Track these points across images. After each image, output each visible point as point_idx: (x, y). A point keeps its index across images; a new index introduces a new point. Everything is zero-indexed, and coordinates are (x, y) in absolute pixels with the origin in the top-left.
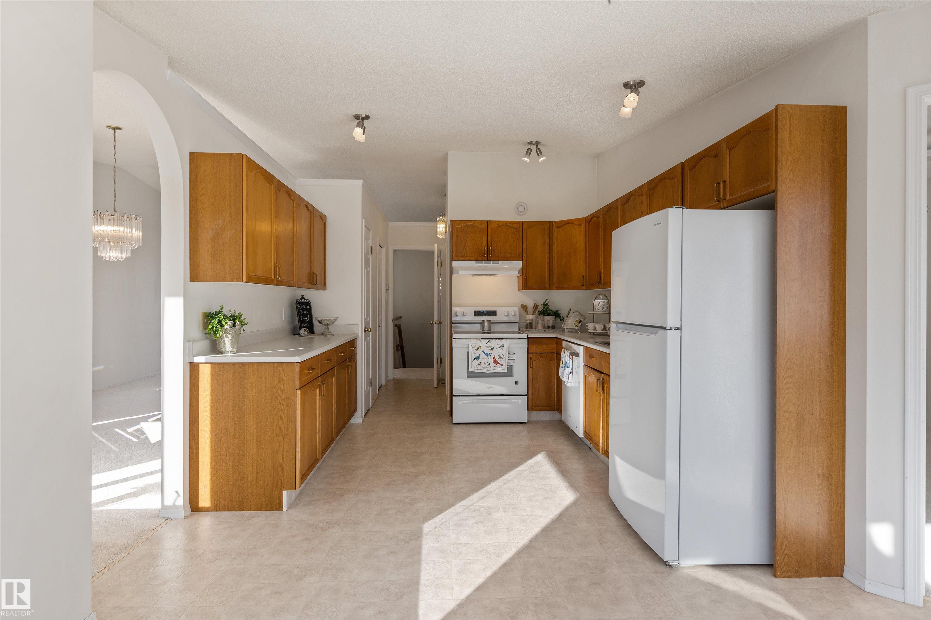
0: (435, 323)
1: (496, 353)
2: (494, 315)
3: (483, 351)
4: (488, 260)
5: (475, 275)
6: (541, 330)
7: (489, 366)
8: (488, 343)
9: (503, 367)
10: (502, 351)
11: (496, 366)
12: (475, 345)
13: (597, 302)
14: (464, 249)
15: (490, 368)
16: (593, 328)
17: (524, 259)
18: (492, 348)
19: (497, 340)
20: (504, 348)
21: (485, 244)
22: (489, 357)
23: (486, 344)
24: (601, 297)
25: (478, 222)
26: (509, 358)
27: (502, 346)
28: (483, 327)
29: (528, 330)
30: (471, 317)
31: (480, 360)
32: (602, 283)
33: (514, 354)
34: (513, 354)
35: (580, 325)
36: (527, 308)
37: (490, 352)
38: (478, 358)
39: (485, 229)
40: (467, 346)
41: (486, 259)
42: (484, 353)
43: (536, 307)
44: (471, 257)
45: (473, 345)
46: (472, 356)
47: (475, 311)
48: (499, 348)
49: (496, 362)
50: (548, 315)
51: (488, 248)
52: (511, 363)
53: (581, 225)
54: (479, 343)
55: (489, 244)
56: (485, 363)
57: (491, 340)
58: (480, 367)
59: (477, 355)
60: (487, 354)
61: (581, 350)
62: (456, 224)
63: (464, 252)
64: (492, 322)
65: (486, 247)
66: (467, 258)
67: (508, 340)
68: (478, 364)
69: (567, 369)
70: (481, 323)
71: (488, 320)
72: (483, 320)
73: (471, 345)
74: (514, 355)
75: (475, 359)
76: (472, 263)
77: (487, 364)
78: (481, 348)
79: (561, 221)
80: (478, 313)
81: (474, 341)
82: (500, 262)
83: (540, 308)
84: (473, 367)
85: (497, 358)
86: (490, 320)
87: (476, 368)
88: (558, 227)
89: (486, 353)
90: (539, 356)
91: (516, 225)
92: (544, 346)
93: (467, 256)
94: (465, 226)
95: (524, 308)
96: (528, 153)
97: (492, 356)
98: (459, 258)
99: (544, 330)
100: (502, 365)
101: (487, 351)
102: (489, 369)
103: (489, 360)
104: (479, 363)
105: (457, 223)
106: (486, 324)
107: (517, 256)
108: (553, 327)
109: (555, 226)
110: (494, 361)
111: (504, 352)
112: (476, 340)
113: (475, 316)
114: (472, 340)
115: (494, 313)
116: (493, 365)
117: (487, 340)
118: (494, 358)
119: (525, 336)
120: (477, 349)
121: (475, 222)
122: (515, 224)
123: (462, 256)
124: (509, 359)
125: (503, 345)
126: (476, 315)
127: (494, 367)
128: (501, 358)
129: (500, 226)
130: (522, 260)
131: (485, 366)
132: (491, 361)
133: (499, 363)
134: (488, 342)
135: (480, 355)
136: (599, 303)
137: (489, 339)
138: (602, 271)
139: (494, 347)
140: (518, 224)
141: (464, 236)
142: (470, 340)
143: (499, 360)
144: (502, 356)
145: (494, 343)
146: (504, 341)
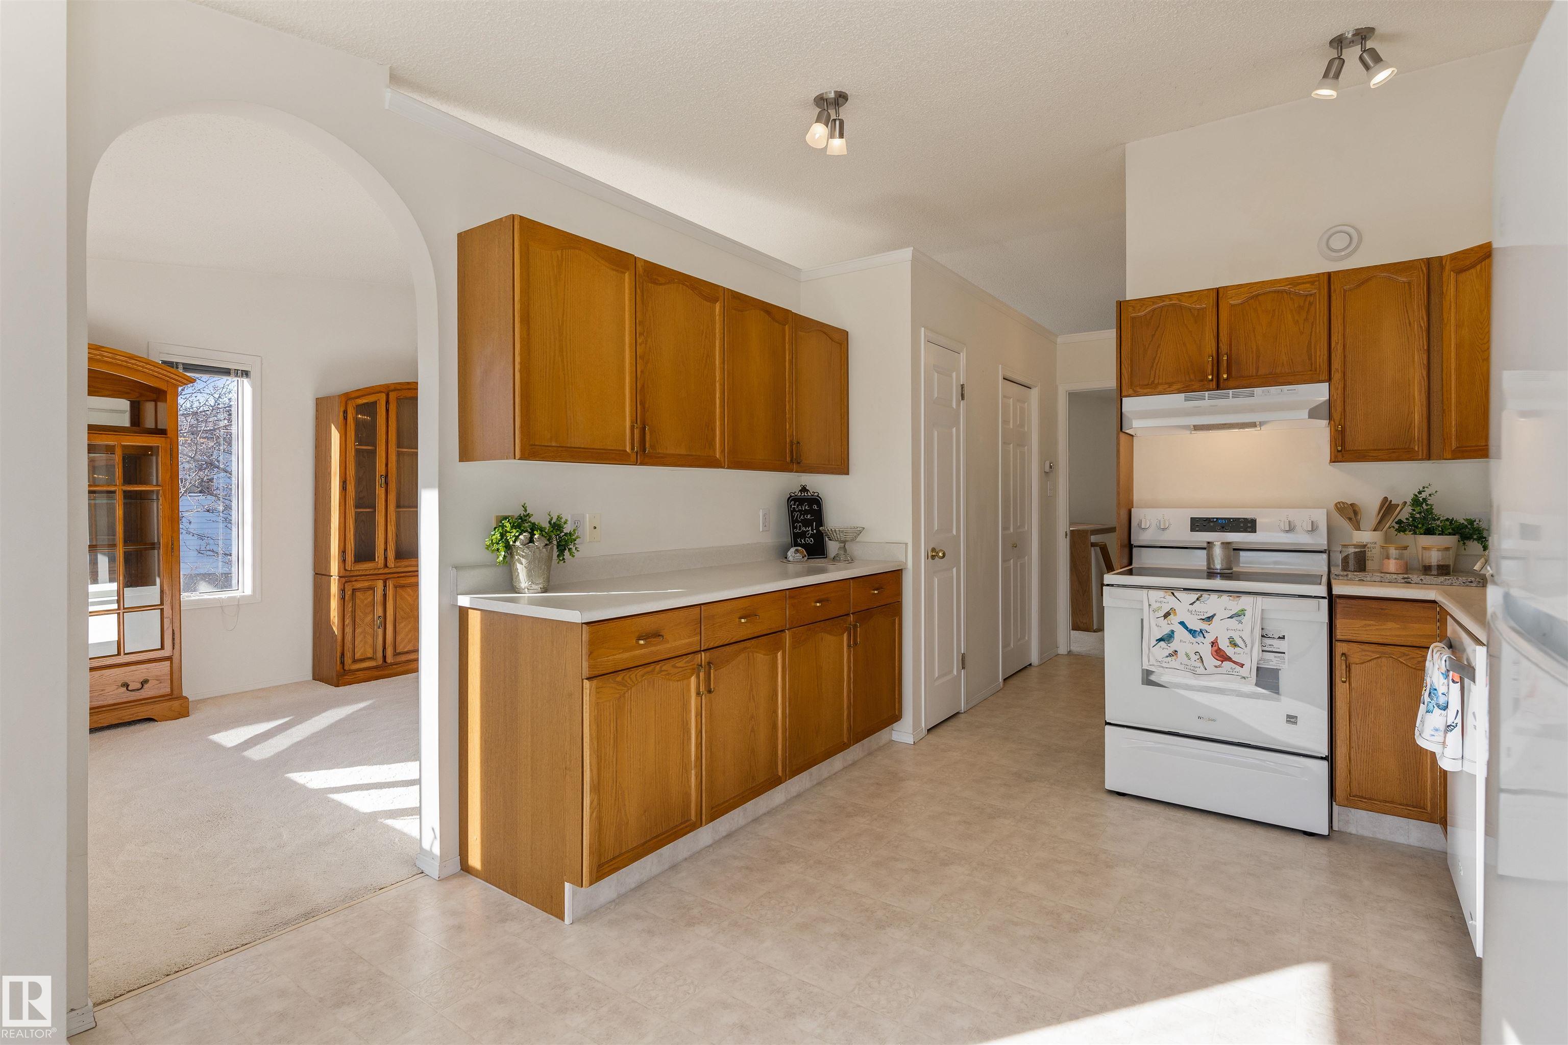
1: (1220, 631)
2: (1249, 530)
3: (1182, 623)
4: (1218, 388)
5: (1197, 428)
6: (1395, 576)
7: (1201, 664)
8: (1198, 602)
10: (1240, 626)
12: (1158, 605)
14: (1152, 367)
17: (1336, 376)
18: (1209, 618)
19: (1225, 597)
20: (1246, 619)
21: (1209, 347)
22: (1200, 639)
23: (1192, 604)
25: (1194, 296)
26: (1265, 649)
27: (1239, 615)
28: (1210, 559)
29: (1347, 575)
31: (1175, 645)
33: (1283, 638)
34: (1279, 638)
36: (1356, 513)
37: (1204, 626)
38: (1168, 638)
39: (1211, 310)
40: (1137, 606)
41: (1214, 387)
42: (1186, 628)
43: (1387, 508)
44: (1170, 385)
45: (1155, 605)
46: (1153, 631)
47: (1193, 520)
48: (1231, 617)
50: (1429, 532)
51: (1221, 357)
52: (1271, 663)
54: (1169, 602)
55: (1224, 348)
56: (1187, 655)
57: (1205, 595)
59: (1166, 630)
60: (1192, 632)
62: (1130, 309)
63: (1153, 372)
65: (1214, 354)
66: (1160, 388)
67: (1260, 598)
68: (1170, 655)
69: (1437, 711)
70: (1206, 548)
71: (1222, 543)
72: (1209, 543)
73: (1150, 605)
74: (1281, 641)
76: (1176, 400)
77: (1194, 657)
78: (1175, 614)
79: (1472, 249)
80: (1199, 524)
81: (1155, 595)
82: (1258, 391)
83: (1403, 512)
84: (1152, 661)
85: (1224, 645)
86: (1229, 543)
88: (1460, 271)
89: (1190, 627)
90: (1373, 652)
91: (1308, 285)
92: (1390, 625)
93: (1162, 384)
94: (1154, 310)
95: (1347, 511)
97: (1210, 638)
98: (1139, 390)
99: (1406, 576)
100: (1242, 666)
102: (1200, 670)
103: (1199, 648)
104: (1170, 651)
105: (1133, 307)
106: (1218, 551)
107: (1311, 370)
108: (1444, 570)
109: (1447, 268)
110: (1216, 651)
111: (1247, 630)
112: (1161, 593)
113: (1192, 530)
114: (1151, 592)
115: (1249, 525)
117: (1193, 596)
118: (1213, 644)
119: (1323, 590)
120: (1166, 615)
121: (1183, 298)
122: (1303, 283)
123: (1148, 385)
124: (1263, 651)
125: (1243, 609)
126: (1196, 529)
128: (1235, 645)
129: (1260, 295)
130: (1329, 380)
131: (1189, 663)
132: (1206, 650)
133: (1229, 659)
134: (1198, 599)
135: (1173, 632)
137: (1199, 593)
139: (1215, 615)
140: (1312, 283)
141: (1153, 336)
142: (1145, 591)
143: (1230, 651)
144: (1239, 642)
145: (1214, 604)
146: (1246, 601)
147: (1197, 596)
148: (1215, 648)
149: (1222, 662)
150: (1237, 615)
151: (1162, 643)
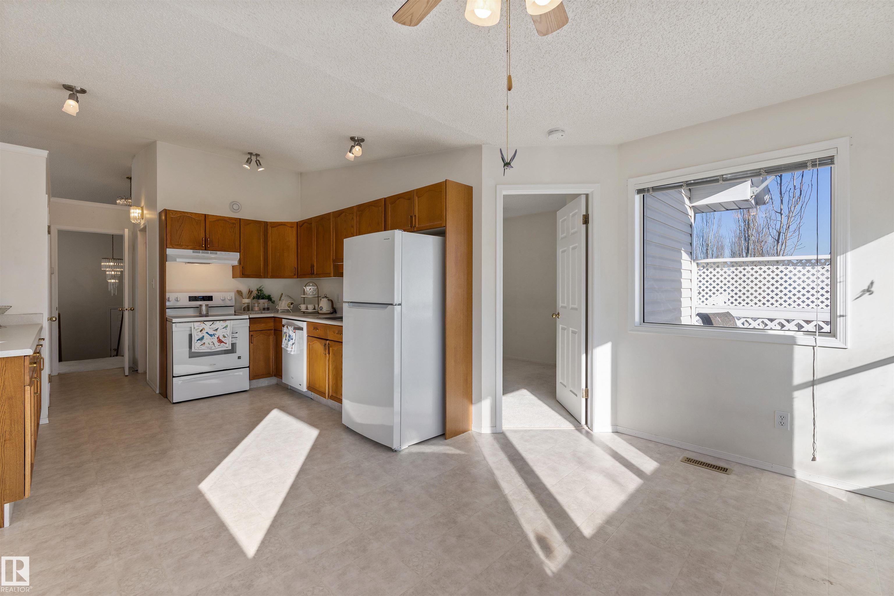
0: (126, 309)
1: (219, 333)
2: (210, 300)
3: (207, 333)
4: (205, 250)
5: (188, 263)
6: (259, 312)
7: (213, 346)
9: (227, 345)
10: (226, 331)
11: (220, 345)
12: (198, 327)
13: (309, 288)
14: (180, 238)
15: (214, 347)
16: (305, 308)
17: (242, 251)
18: (216, 329)
19: (221, 322)
20: (227, 328)
21: (203, 235)
22: (213, 337)
23: (210, 326)
24: (311, 284)
25: (195, 215)
26: (232, 337)
27: (226, 327)
28: (201, 311)
30: (186, 302)
31: (203, 341)
32: (315, 273)
33: (237, 333)
35: (292, 306)
36: (242, 293)
37: (215, 332)
38: (201, 339)
39: (203, 222)
40: (189, 329)
41: (204, 249)
42: (208, 334)
43: (250, 292)
44: (188, 246)
45: (196, 328)
46: (195, 338)
47: (189, 297)
48: (223, 328)
49: (220, 341)
50: (263, 299)
51: (206, 239)
52: (234, 341)
53: (293, 227)
54: (203, 326)
55: (207, 236)
56: (209, 344)
57: (215, 322)
58: (203, 347)
59: (201, 336)
60: (211, 335)
61: (304, 325)
63: (180, 240)
64: (209, 306)
65: (204, 237)
66: (183, 247)
67: (232, 321)
68: (202, 345)
69: (291, 340)
70: (198, 307)
71: (206, 305)
72: (200, 305)
73: (194, 328)
74: (236, 334)
75: (198, 340)
76: (189, 252)
77: (211, 344)
78: (204, 330)
79: (275, 222)
80: (192, 299)
81: (196, 324)
82: (218, 252)
83: (255, 293)
84: (196, 348)
85: (221, 338)
86: (208, 305)
87: (200, 349)
88: (272, 227)
89: (210, 333)
90: (259, 333)
91: (234, 221)
92: (263, 325)
93: (184, 245)
94: (180, 216)
95: (239, 293)
96: (249, 161)
97: (217, 336)
98: (175, 246)
99: (262, 311)
100: (226, 343)
101: (211, 332)
102: (214, 348)
103: (213, 340)
104: (202, 343)
105: (171, 213)
106: (204, 308)
107: (234, 248)
108: (268, 309)
109: (269, 225)
111: (228, 331)
112: (199, 323)
114: (195, 323)
115: (210, 298)
116: (217, 344)
117: (211, 323)
119: (247, 317)
120: (201, 331)
121: (192, 214)
122: (233, 220)
123: (178, 245)
124: (232, 338)
125: (227, 325)
126: (191, 300)
127: (219, 345)
128: (225, 337)
129: (218, 220)
130: (240, 252)
131: (209, 346)
132: (215, 340)
133: (223, 342)
134: (212, 324)
135: (203, 336)
136: (310, 289)
137: (213, 322)
138: (315, 265)
139: (218, 328)
140: (236, 220)
141: (180, 226)
142: (192, 323)
143: (223, 339)
144: (226, 336)
145: (218, 325)
146: (228, 322)
147: (212, 323)
148: (218, 339)
149: (221, 343)
150: (225, 327)
151: (199, 341)
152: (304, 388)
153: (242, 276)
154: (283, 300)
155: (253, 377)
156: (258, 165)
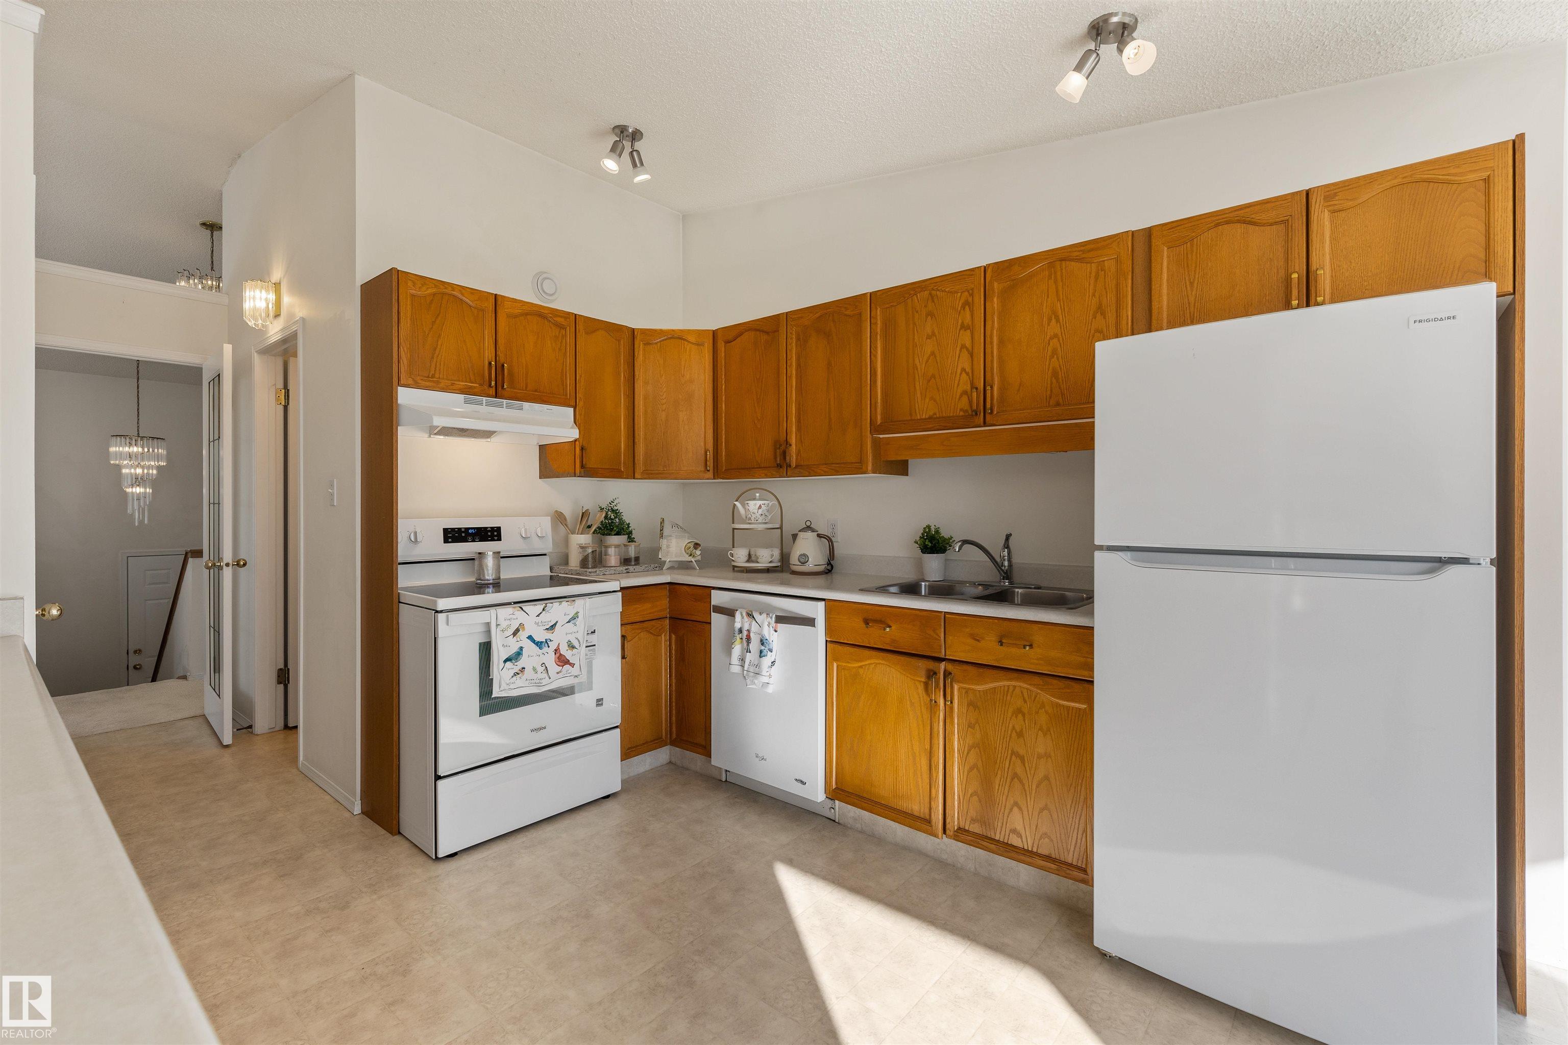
0: (227, 565)
1: (559, 638)
2: (496, 538)
3: (530, 638)
4: (497, 396)
6: (620, 568)
7: (546, 675)
8: (544, 612)
9: (575, 671)
10: (575, 629)
11: (560, 672)
12: (508, 622)
13: (755, 505)
14: (433, 358)
15: (547, 678)
16: (746, 559)
17: (580, 404)
18: (552, 626)
19: (564, 603)
20: (579, 621)
21: (490, 352)
22: (545, 649)
23: (538, 616)
24: (758, 495)
25: (472, 293)
26: (587, 645)
28: (481, 570)
29: (596, 572)
30: (435, 546)
31: (520, 664)
32: (794, 464)
33: (594, 632)
34: (592, 632)
35: (698, 552)
36: (566, 520)
37: (548, 635)
38: (516, 656)
39: (490, 316)
40: (482, 629)
41: (494, 394)
42: (533, 640)
43: (585, 516)
44: (455, 383)
45: (504, 624)
46: (499, 653)
47: (446, 531)
48: (569, 622)
49: (562, 661)
51: (500, 365)
52: (588, 657)
53: (703, 345)
54: (518, 617)
55: (502, 356)
56: (534, 669)
57: (550, 604)
58: (519, 681)
59: (514, 649)
60: (539, 644)
61: (818, 611)
62: (410, 284)
63: (436, 365)
64: (502, 554)
65: (494, 360)
66: (444, 384)
67: (589, 599)
68: (516, 674)
69: (769, 653)
70: (474, 559)
71: (490, 552)
72: (475, 553)
73: (497, 625)
75: (505, 661)
76: (456, 400)
77: (540, 669)
78: (524, 629)
80: (453, 535)
81: (504, 612)
82: (526, 405)
83: (598, 519)
84: (504, 686)
85: (564, 650)
86: (499, 552)
87: (512, 686)
88: (647, 344)
89: (537, 639)
90: (638, 628)
91: (563, 320)
92: (647, 606)
93: (445, 380)
94: (434, 294)
95: (559, 518)
96: (616, 150)
97: (553, 646)
98: (420, 382)
99: (627, 567)
100: (572, 665)
101: (540, 636)
102: (547, 680)
103: (544, 659)
104: (517, 669)
105: (414, 282)
106: (490, 562)
107: (563, 395)
108: (637, 561)
110: (558, 658)
111: (579, 630)
112: (509, 610)
113: (447, 542)
114: (500, 611)
115: (495, 533)
116: (553, 668)
117: (539, 607)
118: (556, 651)
119: (615, 585)
120: (515, 633)
121: (464, 291)
122: (559, 316)
123: (430, 377)
124: (586, 647)
125: (577, 613)
126: (450, 540)
127: (558, 673)
128: (573, 647)
129: (527, 314)
130: (575, 406)
131: (534, 676)
132: (550, 658)
133: (567, 662)
134: (544, 610)
135: (521, 648)
136: (760, 507)
137: (545, 603)
138: (793, 441)
139: (557, 622)
140: (566, 318)
141: (434, 323)
142: (493, 611)
143: (568, 654)
144: (576, 644)
145: (558, 612)
146: (579, 602)
147: (542, 607)
148: (558, 655)
149: (563, 666)
150: (574, 618)
151: (508, 663)
152: (816, 792)
153: (580, 473)
154: (671, 536)
155: (629, 751)
156: (635, 165)
